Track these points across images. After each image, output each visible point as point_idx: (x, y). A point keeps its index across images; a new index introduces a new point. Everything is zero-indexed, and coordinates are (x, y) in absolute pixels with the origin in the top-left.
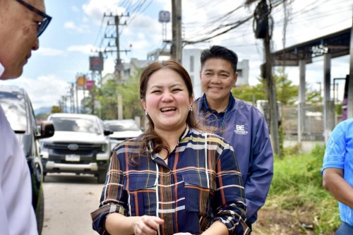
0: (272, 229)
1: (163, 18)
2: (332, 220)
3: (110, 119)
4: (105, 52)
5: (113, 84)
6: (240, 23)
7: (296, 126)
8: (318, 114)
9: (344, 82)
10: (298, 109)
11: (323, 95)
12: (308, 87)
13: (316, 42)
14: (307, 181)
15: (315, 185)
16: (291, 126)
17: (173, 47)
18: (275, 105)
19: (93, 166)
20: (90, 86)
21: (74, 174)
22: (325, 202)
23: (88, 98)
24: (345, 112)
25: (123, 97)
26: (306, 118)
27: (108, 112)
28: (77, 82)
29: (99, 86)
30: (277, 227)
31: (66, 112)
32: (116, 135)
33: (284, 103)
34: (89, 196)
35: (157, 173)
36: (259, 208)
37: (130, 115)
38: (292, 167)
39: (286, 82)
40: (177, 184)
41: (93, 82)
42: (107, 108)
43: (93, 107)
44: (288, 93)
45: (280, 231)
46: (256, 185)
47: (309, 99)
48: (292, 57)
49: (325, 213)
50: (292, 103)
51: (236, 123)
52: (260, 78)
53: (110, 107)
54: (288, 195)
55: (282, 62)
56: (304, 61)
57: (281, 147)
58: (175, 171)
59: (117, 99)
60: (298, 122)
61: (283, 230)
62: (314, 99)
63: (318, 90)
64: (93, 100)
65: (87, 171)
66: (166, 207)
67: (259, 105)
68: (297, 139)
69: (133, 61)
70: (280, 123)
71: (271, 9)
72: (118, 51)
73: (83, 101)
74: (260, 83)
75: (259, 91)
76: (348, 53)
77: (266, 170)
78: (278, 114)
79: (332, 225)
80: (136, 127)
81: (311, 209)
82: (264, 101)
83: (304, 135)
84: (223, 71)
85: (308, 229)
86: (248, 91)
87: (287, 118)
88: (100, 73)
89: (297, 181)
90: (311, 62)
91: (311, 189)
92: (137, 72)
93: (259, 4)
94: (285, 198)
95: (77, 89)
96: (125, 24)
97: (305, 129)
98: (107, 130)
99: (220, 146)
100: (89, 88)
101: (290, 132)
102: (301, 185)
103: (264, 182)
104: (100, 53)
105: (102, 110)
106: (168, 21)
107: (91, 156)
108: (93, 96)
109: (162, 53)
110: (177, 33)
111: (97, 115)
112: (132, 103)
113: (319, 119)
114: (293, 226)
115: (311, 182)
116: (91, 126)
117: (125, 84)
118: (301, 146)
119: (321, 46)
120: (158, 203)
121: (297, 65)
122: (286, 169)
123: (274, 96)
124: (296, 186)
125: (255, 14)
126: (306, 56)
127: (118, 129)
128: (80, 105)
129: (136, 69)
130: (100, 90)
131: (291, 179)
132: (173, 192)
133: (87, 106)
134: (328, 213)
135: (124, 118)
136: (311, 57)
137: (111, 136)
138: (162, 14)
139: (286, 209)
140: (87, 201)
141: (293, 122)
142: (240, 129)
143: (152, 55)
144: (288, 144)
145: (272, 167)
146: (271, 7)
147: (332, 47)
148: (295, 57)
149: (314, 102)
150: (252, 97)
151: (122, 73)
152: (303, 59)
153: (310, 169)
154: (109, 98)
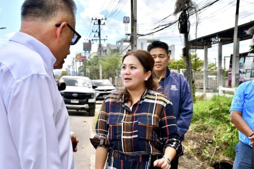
0: (189, 143)
1: (126, 21)
2: (223, 138)
3: (95, 79)
4: (92, 40)
5: (97, 58)
6: (170, 24)
7: (203, 84)
8: (215, 76)
9: (230, 58)
10: (204, 74)
11: (217, 65)
12: (208, 61)
13: (214, 36)
14: (209, 115)
15: (213, 118)
16: (200, 84)
17: (132, 38)
18: (190, 72)
19: (86, 106)
20: (83, 59)
21: (75, 111)
22: (219, 128)
23: (82, 66)
24: (230, 76)
25: (102, 66)
26: (208, 79)
27: (94, 75)
28: (76, 57)
29: (89, 60)
30: (192, 142)
31: (70, 75)
32: (99, 88)
33: (196, 70)
34: (84, 123)
35: (125, 115)
36: (186, 132)
37: (107, 77)
38: (200, 108)
39: (197, 58)
40: (134, 122)
41: (85, 57)
42: (93, 73)
43: (85, 72)
44: (198, 64)
45: (194, 144)
46: (183, 119)
47: (209, 68)
48: (200, 44)
49: (219, 134)
50: (199, 70)
51: (171, 84)
52: (182, 56)
53: (95, 72)
54: (198, 123)
55: (194, 47)
56: (207, 46)
57: (194, 96)
58: (135, 114)
59: (99, 67)
60: (204, 81)
61: (195, 144)
62: (212, 68)
63: (214, 63)
64: (85, 68)
65: (83, 109)
66: (127, 135)
67: (182, 72)
68: (203, 91)
69: (108, 45)
70: (193, 82)
71: (188, 17)
72: (100, 40)
73: (79, 68)
74: (182, 59)
75: (181, 63)
76: (232, 42)
77: (189, 110)
78: (192, 77)
79: (223, 140)
80: (110, 83)
81: (211, 131)
82: (184, 69)
83: (207, 89)
84: (161, 55)
85: (209, 143)
86: (174, 63)
87: (197, 79)
88: (89, 52)
89: (203, 116)
90: (211, 47)
91: (211, 120)
92: (110, 52)
93: (182, 14)
94: (196, 125)
95: (76, 61)
96: (104, 24)
97: (208, 86)
98: (94, 85)
99: (165, 102)
100: (83, 61)
101: (199, 87)
102: (205, 118)
103: (188, 117)
104: (90, 41)
105: (90, 73)
106: (128, 22)
107: (85, 100)
108: (85, 65)
109: (125, 41)
110: (134, 29)
111: (87, 76)
112: (108, 69)
113: (214, 79)
114: (201, 141)
115: (211, 116)
116: (85, 83)
117: (104, 59)
118: (205, 95)
119: (216, 38)
120: (123, 132)
121: (203, 49)
122: (198, 109)
123: (190, 67)
124: (203, 119)
125: (180, 19)
126: (208, 43)
127: (100, 84)
128: (77, 70)
129: (110, 50)
130: (89, 62)
131: (200, 114)
132: (131, 127)
133: (82, 71)
134: (221, 134)
135: (103, 78)
136: (211, 44)
137: (96, 89)
138: (125, 18)
139: (197, 131)
140: (83, 126)
141: (201, 81)
142: (174, 88)
143: (119, 42)
144: (198, 94)
145: (192, 109)
146: (189, 16)
147: (222, 38)
148: (202, 44)
149: (212, 70)
150: (176, 66)
151: (102, 52)
152: (206, 45)
153: (211, 109)
154: (95, 66)
